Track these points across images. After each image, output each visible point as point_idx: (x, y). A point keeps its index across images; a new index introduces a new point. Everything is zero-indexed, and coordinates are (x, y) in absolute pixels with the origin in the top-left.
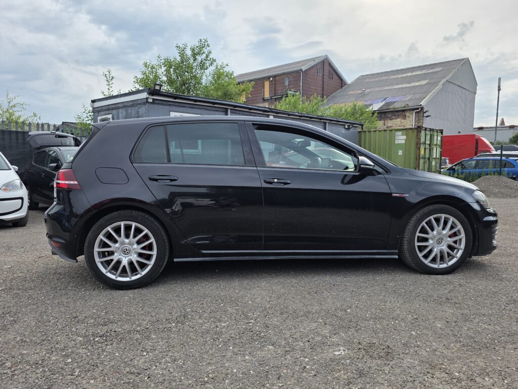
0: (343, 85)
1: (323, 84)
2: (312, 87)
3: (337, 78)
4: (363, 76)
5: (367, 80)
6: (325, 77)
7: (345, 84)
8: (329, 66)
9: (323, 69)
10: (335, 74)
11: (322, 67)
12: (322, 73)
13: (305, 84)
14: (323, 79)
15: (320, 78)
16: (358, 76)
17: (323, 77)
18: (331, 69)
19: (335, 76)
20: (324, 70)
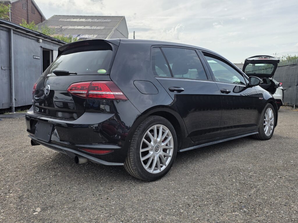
0: (43, 20)
1: (28, 17)
2: (19, 18)
3: (38, 14)
4: (56, 16)
5: (61, 20)
6: (29, 11)
7: (44, 20)
8: (31, 3)
9: (27, 4)
10: (37, 11)
11: (26, 3)
12: (26, 7)
13: (14, 14)
14: (28, 12)
15: (25, 11)
16: (53, 16)
17: (28, 11)
18: (33, 6)
19: (36, 12)
20: (28, 6)
